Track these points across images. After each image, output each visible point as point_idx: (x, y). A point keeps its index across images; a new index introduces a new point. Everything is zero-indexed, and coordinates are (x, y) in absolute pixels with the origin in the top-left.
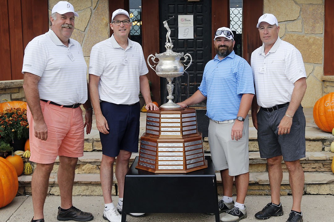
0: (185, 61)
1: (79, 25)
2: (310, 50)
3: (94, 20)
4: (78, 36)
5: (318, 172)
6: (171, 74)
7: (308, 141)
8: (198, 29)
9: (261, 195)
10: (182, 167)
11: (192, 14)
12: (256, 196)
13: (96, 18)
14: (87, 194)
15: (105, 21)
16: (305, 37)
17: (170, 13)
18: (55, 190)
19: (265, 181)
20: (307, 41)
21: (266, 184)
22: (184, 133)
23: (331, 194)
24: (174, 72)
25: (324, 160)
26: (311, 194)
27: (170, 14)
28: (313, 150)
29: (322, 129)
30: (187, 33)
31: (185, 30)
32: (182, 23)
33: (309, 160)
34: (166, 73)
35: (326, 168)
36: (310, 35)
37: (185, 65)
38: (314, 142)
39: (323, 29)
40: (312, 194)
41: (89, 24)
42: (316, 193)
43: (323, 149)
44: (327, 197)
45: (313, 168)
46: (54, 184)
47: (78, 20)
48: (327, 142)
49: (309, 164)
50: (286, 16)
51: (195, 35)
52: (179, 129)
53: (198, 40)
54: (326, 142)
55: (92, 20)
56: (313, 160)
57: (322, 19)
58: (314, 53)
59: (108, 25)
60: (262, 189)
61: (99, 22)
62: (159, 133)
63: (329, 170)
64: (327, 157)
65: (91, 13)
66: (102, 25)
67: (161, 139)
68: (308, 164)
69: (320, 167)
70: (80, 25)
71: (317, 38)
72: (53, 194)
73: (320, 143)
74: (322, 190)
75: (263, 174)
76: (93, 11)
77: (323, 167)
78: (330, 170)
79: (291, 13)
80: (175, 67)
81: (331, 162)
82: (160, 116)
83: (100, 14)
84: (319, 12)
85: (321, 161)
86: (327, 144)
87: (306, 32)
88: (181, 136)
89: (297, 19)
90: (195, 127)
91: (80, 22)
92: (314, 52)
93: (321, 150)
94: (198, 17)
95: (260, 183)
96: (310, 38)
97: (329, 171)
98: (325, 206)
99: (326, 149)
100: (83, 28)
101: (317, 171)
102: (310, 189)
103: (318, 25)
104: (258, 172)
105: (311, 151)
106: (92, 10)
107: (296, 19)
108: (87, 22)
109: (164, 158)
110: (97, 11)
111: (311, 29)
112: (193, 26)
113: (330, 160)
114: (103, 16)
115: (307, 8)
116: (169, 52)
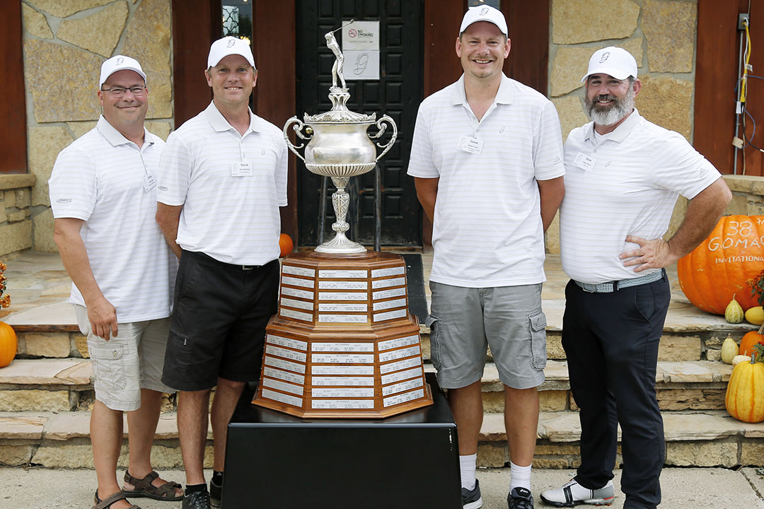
0: (379, 135)
1: (98, 42)
2: (661, 112)
3: (136, 29)
4: (94, 69)
5: (691, 412)
6: (345, 168)
7: (668, 336)
8: (390, 55)
9: (556, 468)
10: (370, 404)
11: (375, 18)
12: (543, 471)
13: (140, 25)
14: (124, 466)
15: (162, 34)
16: (651, 80)
17: (323, 16)
18: (45, 455)
19: (565, 434)
20: (655, 89)
21: (569, 440)
22: (377, 318)
23: (725, 465)
24: (351, 162)
25: (708, 383)
26: (676, 467)
27: (322, 18)
28: (680, 356)
29: (701, 306)
30: (363, 66)
31: (359, 58)
32: (351, 42)
33: (670, 383)
34: (333, 165)
35: (711, 403)
36: (662, 76)
37: (378, 144)
38: (681, 338)
39: (692, 61)
40: (679, 465)
41: (123, 39)
42: (689, 464)
43: (704, 356)
44: (715, 472)
45: (679, 402)
46: (42, 439)
47: (95, 29)
48: (713, 338)
49: (672, 393)
50: (605, 28)
51: (383, 72)
52: (364, 308)
53: (391, 84)
54: (710, 338)
55: (129, 31)
56: (680, 383)
57: (692, 37)
58: (670, 120)
59: (169, 44)
60: (557, 454)
61: (147, 36)
62: (314, 317)
63: (719, 406)
64: (715, 376)
65: (129, 12)
66: (154, 42)
67: (319, 332)
68: (668, 392)
69: (698, 400)
70: (101, 41)
71: (679, 82)
72: (39, 465)
73: (696, 341)
74: (703, 456)
75: (560, 415)
76: (134, 8)
77: (704, 400)
78: (721, 408)
79: (617, 21)
80: (354, 149)
81: (723, 388)
82: (317, 274)
83: (150, 17)
84: (685, 19)
85: (699, 385)
86: (712, 343)
87: (652, 69)
88: (370, 323)
89: (631, 36)
90: (403, 302)
91: (100, 35)
92: (671, 117)
93: (699, 358)
94: (390, 27)
95: (553, 440)
96: (662, 83)
97: (719, 408)
98: (715, 496)
99: (711, 354)
100: (108, 49)
101: (689, 409)
102: (673, 455)
103: (682, 50)
104: (547, 411)
105: (674, 361)
106: (130, 5)
107: (628, 35)
108: (118, 35)
109: (326, 381)
110: (142, 7)
111: (665, 60)
112: (378, 48)
113: (721, 382)
114: (158, 21)
115: (655, 11)
116: (340, 112)
